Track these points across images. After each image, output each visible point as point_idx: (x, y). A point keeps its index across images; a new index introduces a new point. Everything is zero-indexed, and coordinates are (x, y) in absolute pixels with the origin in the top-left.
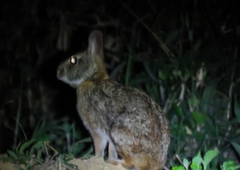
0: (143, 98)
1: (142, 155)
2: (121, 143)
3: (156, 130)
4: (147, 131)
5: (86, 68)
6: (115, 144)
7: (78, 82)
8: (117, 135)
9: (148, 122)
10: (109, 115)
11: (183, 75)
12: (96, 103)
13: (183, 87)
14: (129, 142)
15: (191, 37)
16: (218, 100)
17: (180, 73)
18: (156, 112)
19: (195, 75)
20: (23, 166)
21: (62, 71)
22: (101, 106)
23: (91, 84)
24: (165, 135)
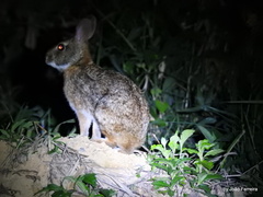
0: (125, 81)
1: (123, 133)
2: (104, 122)
3: (137, 111)
4: (128, 111)
5: (73, 54)
6: (99, 123)
7: (65, 67)
8: (100, 115)
9: (130, 103)
10: (94, 97)
11: (147, 68)
12: (81, 86)
13: (147, 78)
14: (112, 122)
15: (151, 34)
16: (176, 91)
17: (143, 66)
18: (137, 94)
19: (157, 67)
20: (15, 144)
21: (50, 57)
22: (86, 88)
23: (76, 68)
24: (144, 115)
